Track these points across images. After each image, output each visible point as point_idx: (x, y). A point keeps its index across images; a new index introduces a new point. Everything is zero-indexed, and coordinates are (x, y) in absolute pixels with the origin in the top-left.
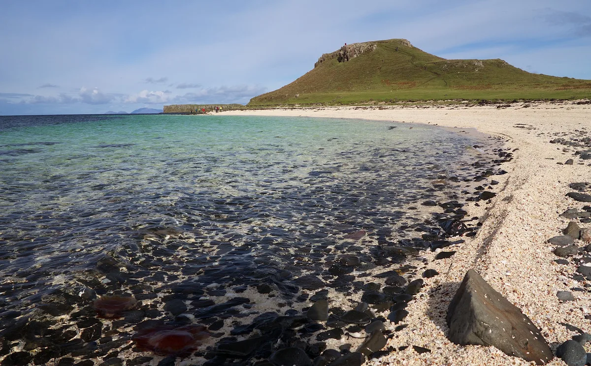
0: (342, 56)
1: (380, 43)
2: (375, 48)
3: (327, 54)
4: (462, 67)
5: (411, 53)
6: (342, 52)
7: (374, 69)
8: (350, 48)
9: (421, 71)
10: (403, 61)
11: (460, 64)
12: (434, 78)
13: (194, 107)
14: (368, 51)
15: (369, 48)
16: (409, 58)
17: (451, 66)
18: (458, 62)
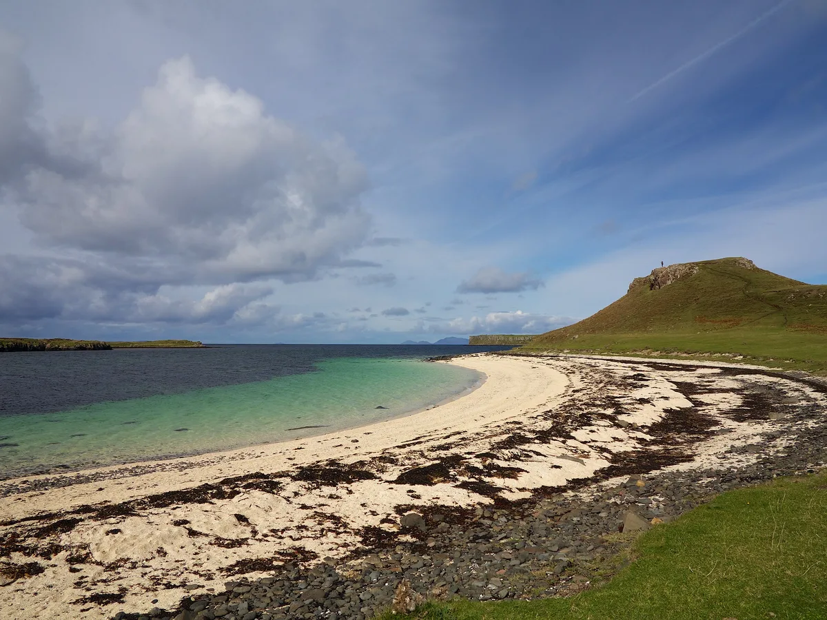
0: (653, 282)
1: (705, 265)
2: (695, 272)
3: (640, 278)
4: (818, 296)
5: (747, 277)
6: (653, 278)
7: (689, 301)
8: (662, 272)
9: (754, 303)
10: (731, 289)
11: (814, 293)
12: (772, 313)
13: (508, 339)
14: (686, 276)
15: (688, 271)
16: (741, 284)
17: (801, 296)
18: (812, 291)
